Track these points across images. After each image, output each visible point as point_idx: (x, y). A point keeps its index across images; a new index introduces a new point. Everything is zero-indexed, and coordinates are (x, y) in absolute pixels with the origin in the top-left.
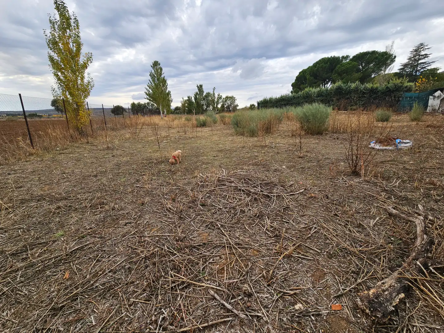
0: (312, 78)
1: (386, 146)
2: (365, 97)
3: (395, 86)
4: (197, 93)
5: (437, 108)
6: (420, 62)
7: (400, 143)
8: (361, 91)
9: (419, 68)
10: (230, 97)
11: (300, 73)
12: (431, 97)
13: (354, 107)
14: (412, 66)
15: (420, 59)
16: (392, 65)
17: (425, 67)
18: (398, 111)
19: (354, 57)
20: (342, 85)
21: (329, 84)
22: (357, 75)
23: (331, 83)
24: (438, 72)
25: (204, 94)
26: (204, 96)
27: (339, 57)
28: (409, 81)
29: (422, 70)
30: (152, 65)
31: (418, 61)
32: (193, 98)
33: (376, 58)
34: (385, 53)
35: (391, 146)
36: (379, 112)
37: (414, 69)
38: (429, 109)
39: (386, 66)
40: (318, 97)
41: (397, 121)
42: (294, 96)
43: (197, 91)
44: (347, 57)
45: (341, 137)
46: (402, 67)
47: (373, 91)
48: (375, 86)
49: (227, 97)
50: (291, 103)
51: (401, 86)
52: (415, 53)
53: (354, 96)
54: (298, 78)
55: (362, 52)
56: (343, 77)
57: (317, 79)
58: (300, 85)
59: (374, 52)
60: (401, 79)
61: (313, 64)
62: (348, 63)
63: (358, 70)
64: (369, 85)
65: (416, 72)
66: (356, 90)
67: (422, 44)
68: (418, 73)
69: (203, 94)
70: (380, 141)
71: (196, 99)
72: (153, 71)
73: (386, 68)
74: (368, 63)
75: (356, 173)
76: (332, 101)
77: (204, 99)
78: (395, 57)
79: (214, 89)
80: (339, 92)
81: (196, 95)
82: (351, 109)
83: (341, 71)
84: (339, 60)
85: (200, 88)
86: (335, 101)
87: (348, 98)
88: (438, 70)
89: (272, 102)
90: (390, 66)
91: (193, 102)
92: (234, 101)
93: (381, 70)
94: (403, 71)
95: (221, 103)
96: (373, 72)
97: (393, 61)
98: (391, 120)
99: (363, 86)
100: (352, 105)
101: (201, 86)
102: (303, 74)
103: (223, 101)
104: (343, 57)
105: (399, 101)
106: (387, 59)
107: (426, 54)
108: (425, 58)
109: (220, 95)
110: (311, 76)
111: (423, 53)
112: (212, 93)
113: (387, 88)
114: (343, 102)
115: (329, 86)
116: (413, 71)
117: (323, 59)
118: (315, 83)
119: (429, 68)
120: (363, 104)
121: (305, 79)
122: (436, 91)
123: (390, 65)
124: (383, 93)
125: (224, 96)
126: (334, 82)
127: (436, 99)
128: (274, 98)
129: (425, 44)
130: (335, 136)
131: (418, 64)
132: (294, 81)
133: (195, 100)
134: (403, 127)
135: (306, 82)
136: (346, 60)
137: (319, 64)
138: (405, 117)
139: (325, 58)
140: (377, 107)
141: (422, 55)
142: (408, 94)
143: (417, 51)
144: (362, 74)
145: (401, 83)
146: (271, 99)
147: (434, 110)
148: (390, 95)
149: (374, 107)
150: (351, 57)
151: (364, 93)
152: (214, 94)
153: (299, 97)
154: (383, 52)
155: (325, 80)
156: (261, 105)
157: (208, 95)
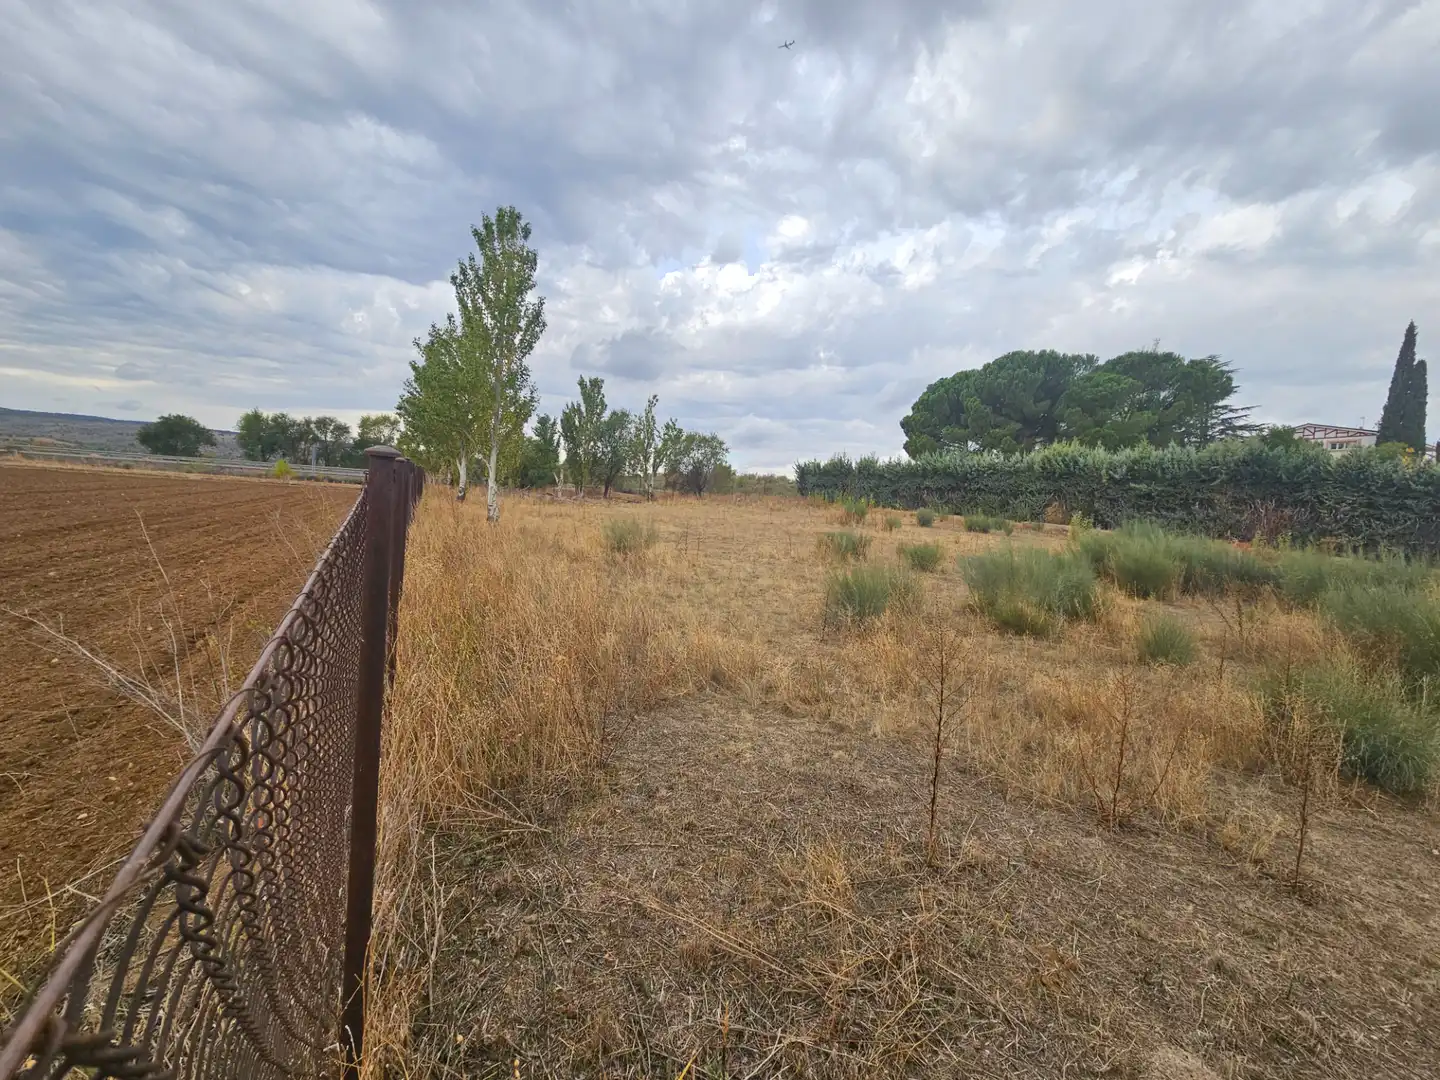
4: (575, 410)
19: (1113, 364)
25: (606, 416)
26: (602, 420)
27: (1066, 357)
32: (558, 428)
43: (578, 399)
58: (934, 426)
61: (986, 367)
62: (1111, 379)
69: (599, 414)
71: (569, 429)
72: (480, 263)
77: (602, 435)
79: (653, 402)
85: (592, 390)
91: (558, 442)
101: (596, 384)
102: (947, 392)
104: (1078, 359)
109: (677, 425)
112: (639, 413)
125: (686, 434)
150: (1102, 362)
152: (650, 419)
153: (1019, 470)
156: (811, 480)
157: (620, 419)
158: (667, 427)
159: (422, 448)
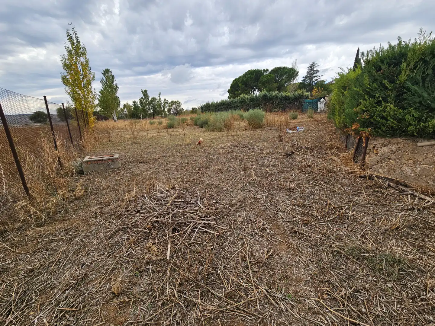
0: (243, 86)
1: (293, 131)
2: (282, 102)
3: (299, 94)
4: (142, 98)
5: (323, 109)
6: (314, 75)
7: (299, 129)
8: (279, 98)
9: (314, 80)
10: (175, 102)
11: (233, 81)
12: (319, 102)
13: (276, 110)
14: (309, 78)
15: (314, 73)
16: (297, 78)
17: (317, 80)
18: (303, 112)
19: (272, 71)
20: (266, 93)
21: (257, 91)
22: (275, 85)
23: (258, 90)
24: (325, 83)
25: (150, 99)
26: (149, 100)
27: (261, 70)
28: (307, 92)
29: (316, 81)
30: (103, 73)
31: (313, 75)
32: (138, 103)
33: (286, 72)
34: (292, 69)
35: (295, 131)
36: (291, 113)
37: (311, 81)
38: (319, 110)
39: (293, 78)
40: (251, 102)
41: (302, 118)
42: (232, 101)
43: (142, 95)
44: (267, 70)
45: (272, 128)
46: (304, 79)
47: (287, 98)
48: (287, 95)
49: (172, 102)
50: (230, 106)
51: (303, 95)
52: (310, 69)
53: (276, 102)
54: (232, 86)
55: (276, 67)
56: (265, 86)
57: (247, 87)
58: (235, 91)
59: (284, 68)
60: (302, 90)
61: (243, 75)
62: (268, 75)
63: (276, 81)
64: (284, 94)
65: (313, 83)
66: (276, 97)
67: (314, 63)
68: (314, 84)
69: (148, 99)
70: (291, 129)
71: (141, 103)
72: (105, 79)
73: (293, 80)
74: (281, 76)
75: (281, 140)
76: (261, 105)
77: (150, 104)
78: (298, 72)
79: (160, 94)
80: (264, 98)
81: (141, 101)
82: (275, 111)
83: (264, 81)
84: (262, 72)
85: (145, 93)
86: (263, 105)
87: (272, 103)
88: (325, 81)
89: (214, 106)
90: (296, 79)
91: (139, 107)
92: (180, 105)
93: (291, 81)
94: (304, 82)
95: (168, 107)
96: (286, 82)
97: (297, 75)
98: (298, 118)
99: (280, 95)
100: (275, 108)
101: (146, 91)
102: (236, 82)
103: (169, 105)
104: (264, 70)
105: (302, 105)
106: (293, 73)
107: (317, 70)
108: (317, 72)
109: (167, 100)
110: (242, 84)
111: (315, 69)
112: (157, 97)
113: (295, 96)
114: (268, 105)
115: (257, 93)
116: (310, 82)
117: (250, 70)
118: (246, 90)
119: (320, 80)
120: (282, 108)
121: (238, 86)
122: (321, 98)
123: (296, 77)
124: (293, 100)
125: (170, 101)
126: (260, 90)
127: (322, 104)
128: (216, 102)
129: (316, 63)
130: (269, 128)
131: (313, 77)
132: (229, 88)
133: (141, 105)
134: (303, 122)
135: (239, 88)
136: (267, 72)
137: (248, 75)
138: (306, 116)
139: (251, 70)
140: (290, 109)
141: (315, 71)
142: (307, 100)
143: (312, 67)
144: (278, 84)
145: (302, 93)
146: (213, 104)
147: (321, 111)
148: (297, 101)
149: (288, 109)
150: (270, 71)
151: (281, 99)
152: (160, 99)
153: (236, 102)
154: (290, 68)
155: (253, 88)
156: (204, 109)
157: (154, 99)
158: (164, 100)
159: (106, 112)
